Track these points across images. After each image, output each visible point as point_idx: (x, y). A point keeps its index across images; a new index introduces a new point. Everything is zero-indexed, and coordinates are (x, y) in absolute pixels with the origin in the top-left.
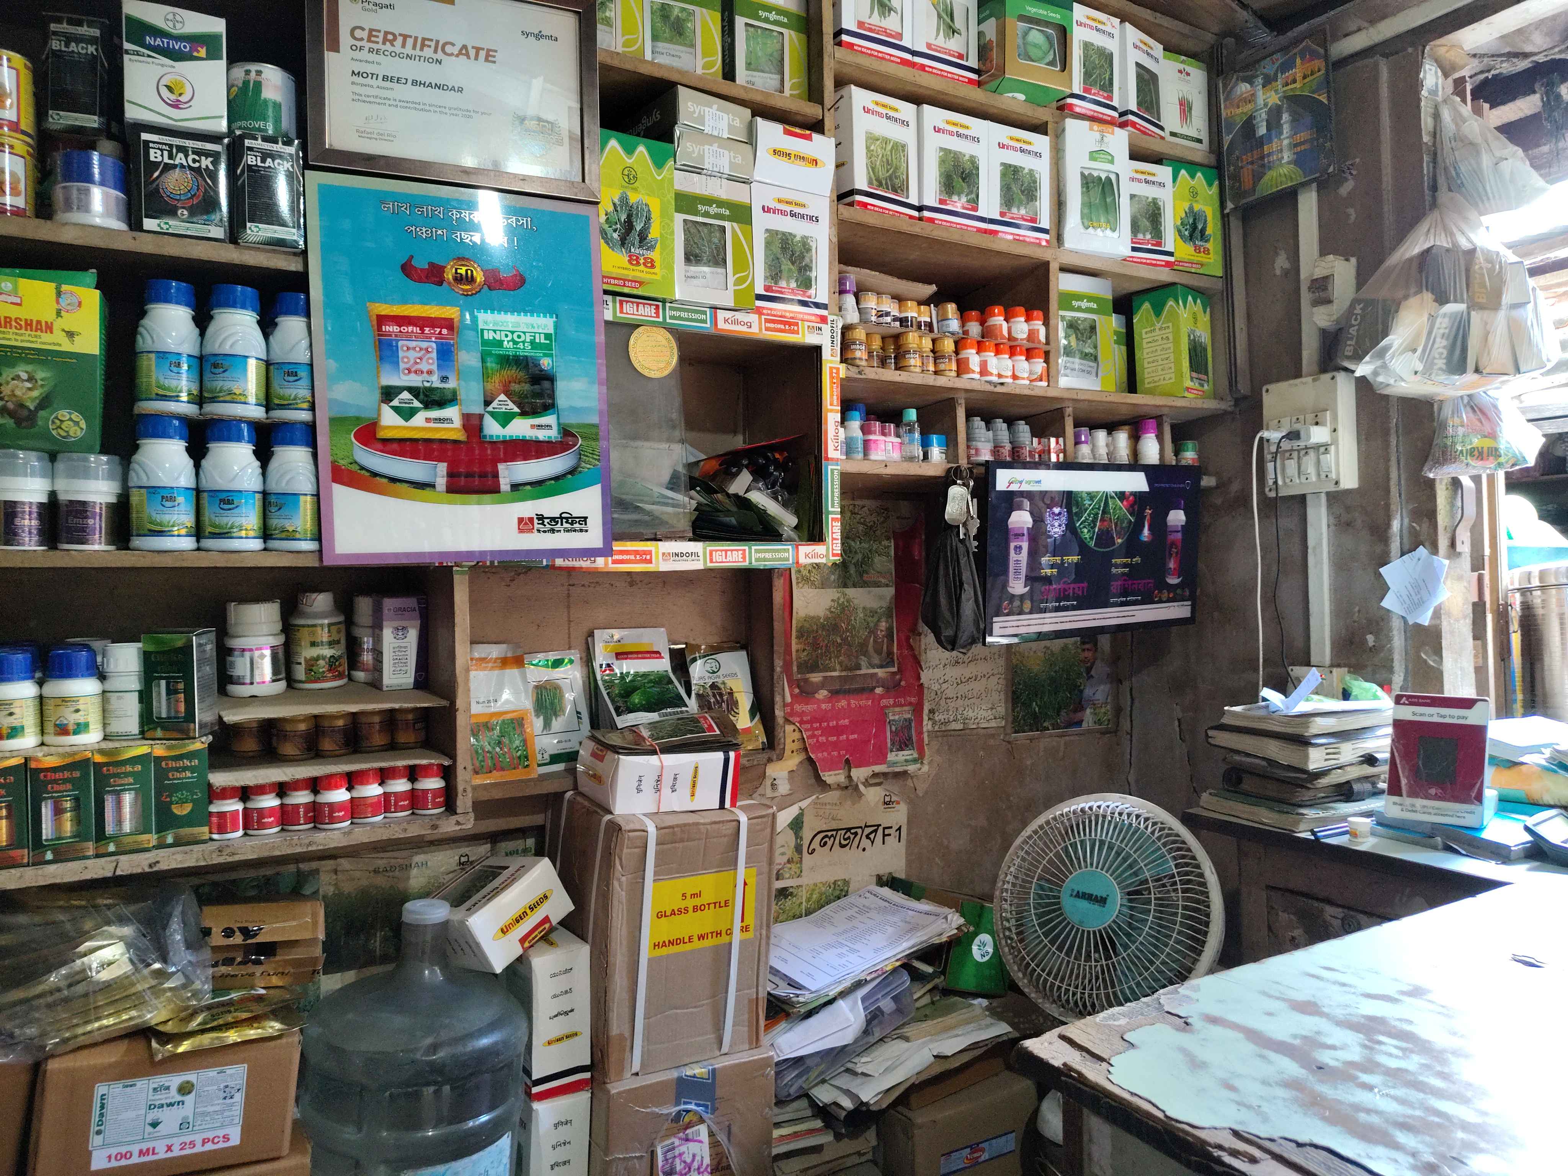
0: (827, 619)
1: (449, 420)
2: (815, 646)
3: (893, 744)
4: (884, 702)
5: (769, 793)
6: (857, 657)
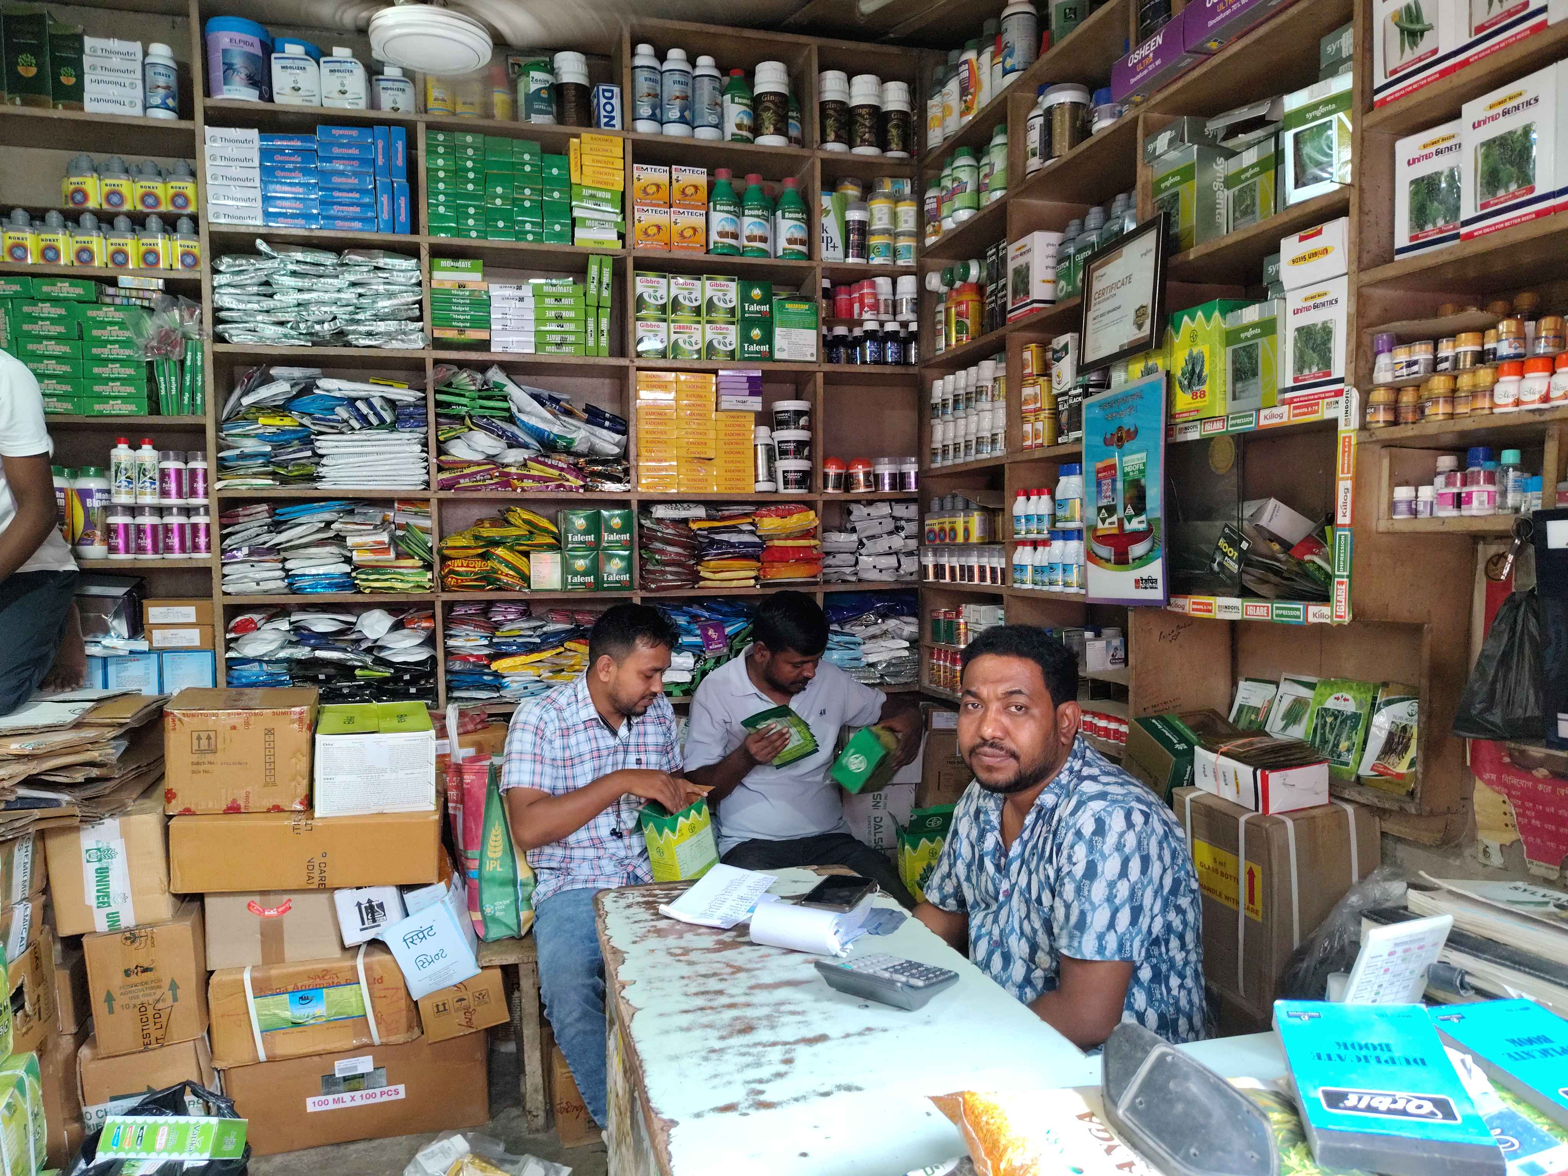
1: (1114, 523)
5: (1481, 858)
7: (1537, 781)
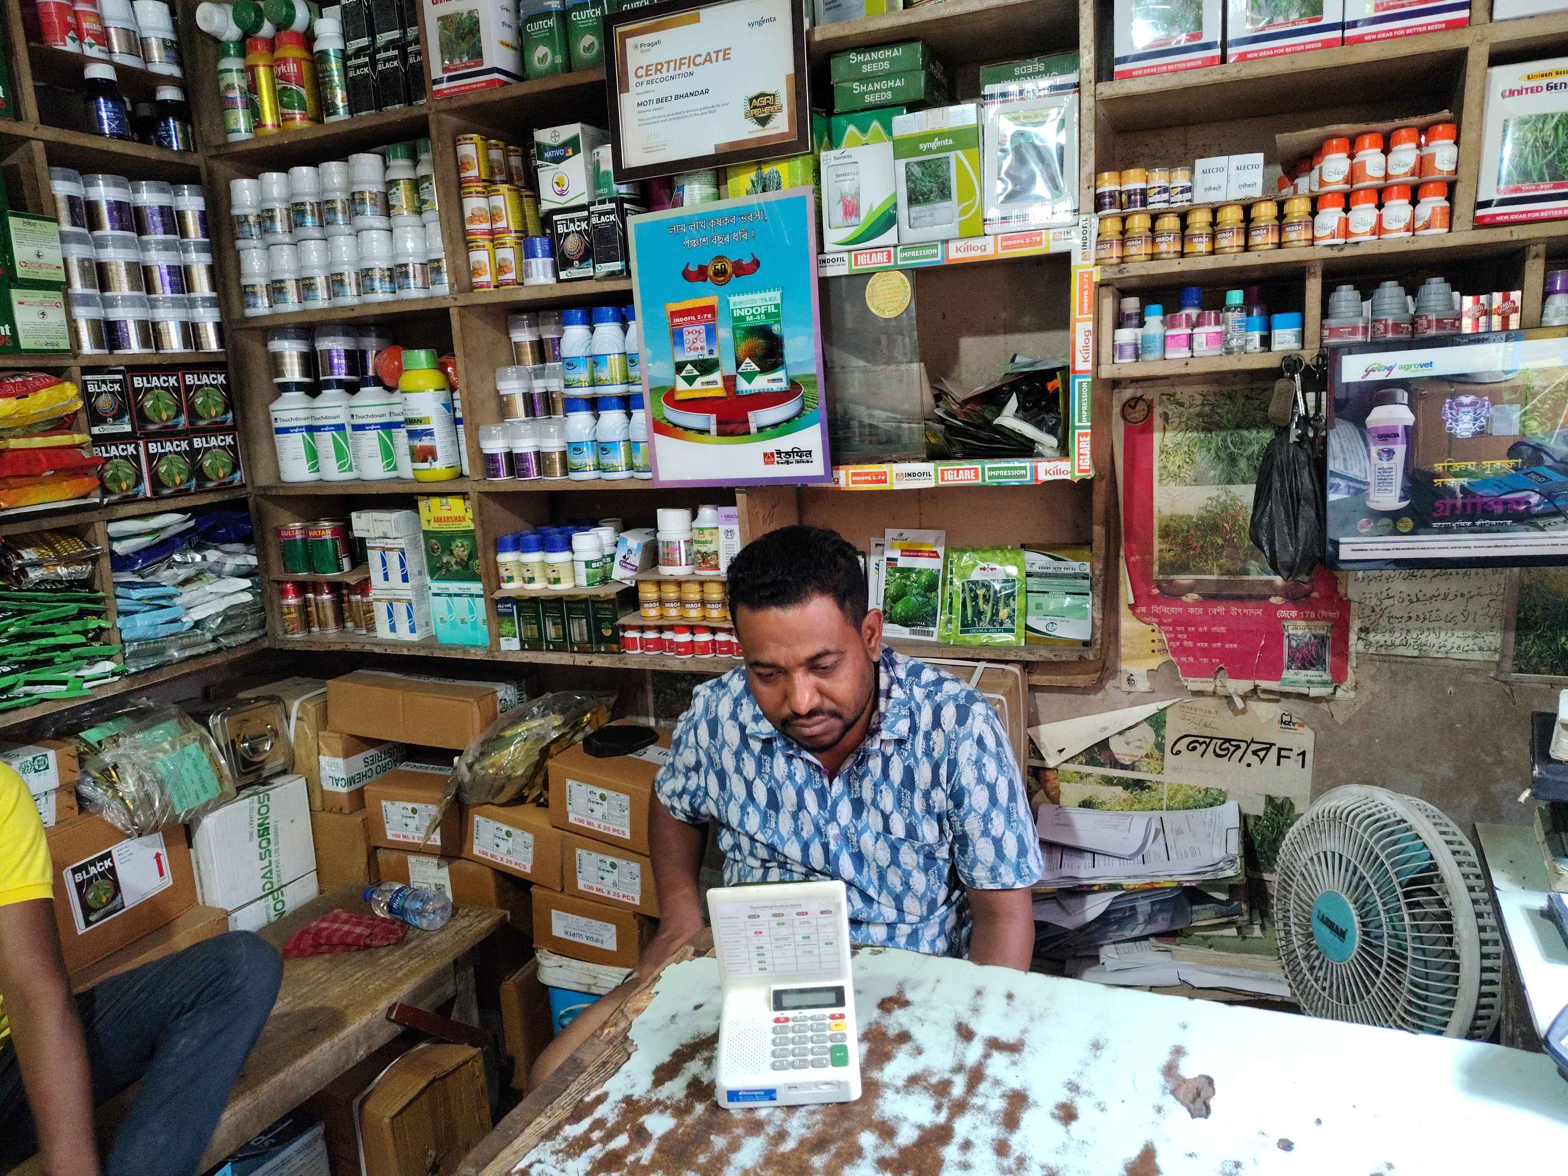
0: (1201, 518)
1: (715, 382)
2: (1186, 545)
3: (1292, 659)
4: (1282, 613)
5: (1125, 686)
6: (1245, 561)
7: (1186, 605)
